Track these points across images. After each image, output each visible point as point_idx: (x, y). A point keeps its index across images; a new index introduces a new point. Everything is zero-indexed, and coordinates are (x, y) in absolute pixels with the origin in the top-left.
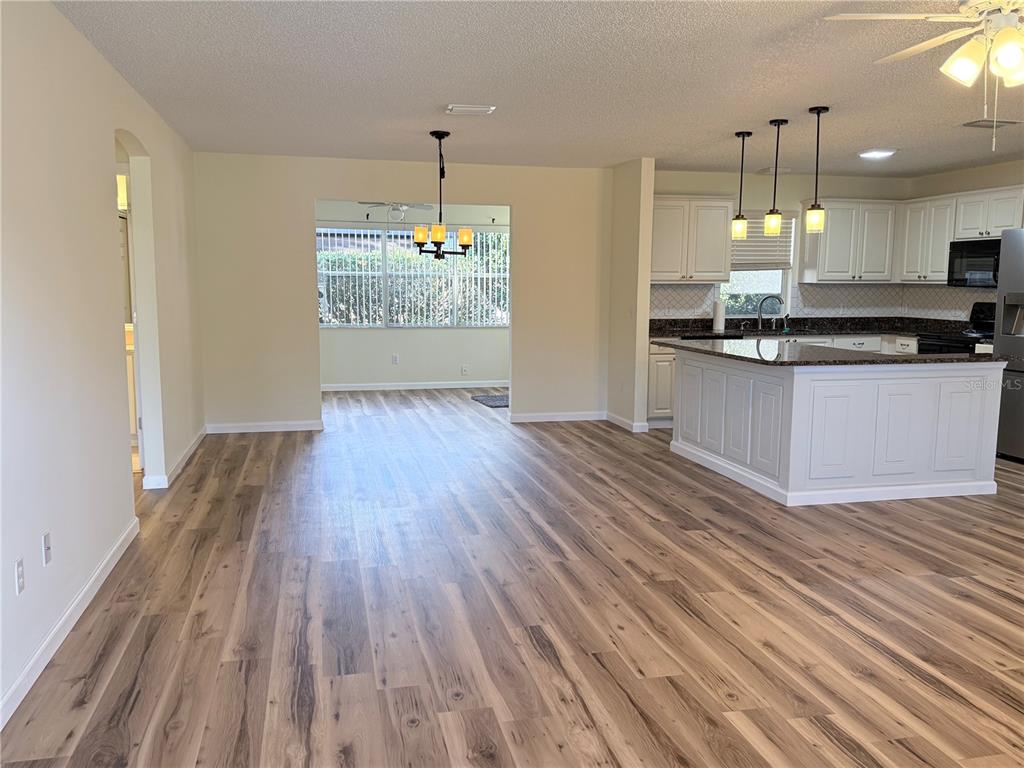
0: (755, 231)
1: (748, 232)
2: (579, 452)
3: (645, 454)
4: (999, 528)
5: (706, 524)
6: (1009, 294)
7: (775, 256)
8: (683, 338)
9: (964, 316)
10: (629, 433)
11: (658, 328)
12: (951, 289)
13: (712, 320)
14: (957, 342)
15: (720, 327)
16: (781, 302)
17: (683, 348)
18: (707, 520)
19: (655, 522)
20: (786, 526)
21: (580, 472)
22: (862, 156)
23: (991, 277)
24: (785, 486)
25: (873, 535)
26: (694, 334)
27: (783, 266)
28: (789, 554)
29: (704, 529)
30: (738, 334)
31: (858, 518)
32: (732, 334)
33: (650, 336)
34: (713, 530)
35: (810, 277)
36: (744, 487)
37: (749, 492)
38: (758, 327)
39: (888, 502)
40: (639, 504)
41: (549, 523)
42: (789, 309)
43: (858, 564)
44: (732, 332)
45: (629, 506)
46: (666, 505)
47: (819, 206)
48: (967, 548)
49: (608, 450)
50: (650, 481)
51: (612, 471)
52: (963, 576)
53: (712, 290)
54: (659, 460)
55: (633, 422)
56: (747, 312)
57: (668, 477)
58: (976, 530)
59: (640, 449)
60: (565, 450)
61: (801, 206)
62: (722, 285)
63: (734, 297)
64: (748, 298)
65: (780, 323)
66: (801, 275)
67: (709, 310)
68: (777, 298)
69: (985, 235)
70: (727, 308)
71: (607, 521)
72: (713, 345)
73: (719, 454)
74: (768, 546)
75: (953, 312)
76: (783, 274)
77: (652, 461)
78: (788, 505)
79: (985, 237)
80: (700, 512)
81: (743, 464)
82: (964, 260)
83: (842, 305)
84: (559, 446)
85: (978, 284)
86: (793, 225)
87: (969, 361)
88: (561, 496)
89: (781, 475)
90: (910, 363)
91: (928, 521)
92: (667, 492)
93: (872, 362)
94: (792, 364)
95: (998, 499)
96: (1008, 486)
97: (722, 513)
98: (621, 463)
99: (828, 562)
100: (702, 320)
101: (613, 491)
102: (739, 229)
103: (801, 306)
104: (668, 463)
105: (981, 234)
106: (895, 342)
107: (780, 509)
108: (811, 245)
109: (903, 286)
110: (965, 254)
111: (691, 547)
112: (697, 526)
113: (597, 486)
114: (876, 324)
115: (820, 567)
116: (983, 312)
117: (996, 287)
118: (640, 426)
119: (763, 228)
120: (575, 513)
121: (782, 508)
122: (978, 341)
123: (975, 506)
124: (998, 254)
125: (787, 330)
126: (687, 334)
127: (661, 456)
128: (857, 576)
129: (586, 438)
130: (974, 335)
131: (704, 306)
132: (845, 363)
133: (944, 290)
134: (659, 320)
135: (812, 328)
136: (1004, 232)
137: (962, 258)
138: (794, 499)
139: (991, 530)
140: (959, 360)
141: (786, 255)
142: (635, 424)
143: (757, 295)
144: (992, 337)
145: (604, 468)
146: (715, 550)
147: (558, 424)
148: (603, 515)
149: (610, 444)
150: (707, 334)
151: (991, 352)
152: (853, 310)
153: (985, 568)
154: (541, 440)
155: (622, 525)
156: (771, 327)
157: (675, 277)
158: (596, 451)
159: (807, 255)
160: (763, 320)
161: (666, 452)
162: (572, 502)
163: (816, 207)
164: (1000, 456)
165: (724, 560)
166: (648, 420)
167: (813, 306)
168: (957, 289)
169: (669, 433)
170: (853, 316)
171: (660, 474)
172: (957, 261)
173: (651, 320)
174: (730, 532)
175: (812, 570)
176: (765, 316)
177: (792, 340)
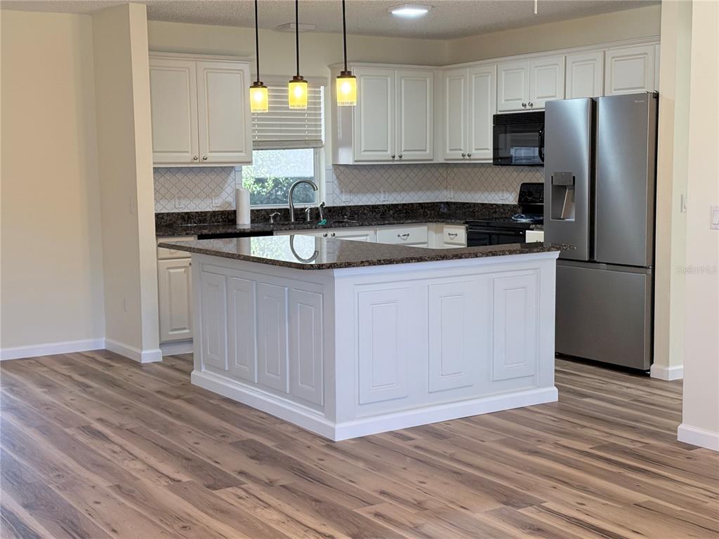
0: (279, 101)
1: (270, 102)
2: (69, 399)
3: (159, 392)
4: (564, 441)
5: (239, 477)
6: (556, 174)
7: (304, 131)
8: (201, 237)
9: (511, 198)
10: (137, 365)
11: (167, 225)
12: (498, 169)
13: (235, 212)
14: (508, 229)
15: (245, 221)
16: (314, 188)
17: (199, 251)
18: (241, 473)
19: (174, 484)
20: (335, 467)
21: (68, 426)
22: (395, 12)
23: (537, 154)
24: (332, 416)
25: (433, 466)
26: (213, 232)
27: (314, 143)
28: (340, 503)
29: (237, 484)
30: (267, 229)
31: (417, 447)
32: (260, 229)
33: (158, 236)
34: (249, 485)
35: (346, 158)
36: (283, 422)
37: (290, 429)
38: (290, 220)
39: (447, 423)
40: (152, 461)
41: (26, 506)
42: (325, 196)
43: (419, 506)
44: (260, 227)
45: (139, 466)
46: (188, 459)
47: (350, 72)
48: (534, 470)
49: (109, 392)
50: (167, 429)
51: (115, 420)
52: (531, 505)
53: (232, 175)
54: (178, 397)
55: (142, 349)
56: (275, 201)
57: (190, 420)
58: (541, 447)
59: (151, 385)
60: (48, 398)
61: (329, 71)
62: (244, 167)
63: (260, 181)
64: (277, 182)
65: (315, 213)
66: (335, 155)
67: (231, 199)
68: (308, 183)
69: (528, 107)
70: (252, 195)
71: (110, 491)
72: (238, 245)
73: (251, 383)
74: (315, 497)
75: (500, 194)
76: (315, 154)
77: (169, 400)
78: (337, 440)
79: (529, 110)
80: (232, 462)
81: (281, 392)
82: (509, 135)
83: (382, 190)
84: (39, 392)
85: (524, 162)
86: (322, 94)
87: (522, 252)
88: (44, 464)
89: (325, 403)
90: (460, 258)
91: (491, 443)
92: (188, 440)
93: (420, 260)
94: (331, 266)
95: (560, 407)
96: (569, 391)
97: (258, 459)
98: (127, 407)
99: (386, 507)
100: (222, 213)
101: (117, 449)
102: (259, 99)
103: (337, 191)
104: (189, 401)
105: (524, 105)
106: (442, 232)
107: (328, 446)
108: (343, 118)
109: (446, 166)
110: (508, 128)
111: (222, 511)
112: (229, 483)
113: (95, 444)
114: (421, 211)
115: (377, 515)
116: (530, 194)
117: (543, 165)
118: (150, 354)
119: (287, 97)
120: (64, 487)
121: (330, 444)
122: (527, 227)
123: (538, 417)
124: (543, 129)
125: (323, 221)
126: (205, 232)
127: (181, 393)
128: (419, 521)
129: (76, 377)
130: (524, 221)
131: (224, 195)
132: (390, 262)
133: (489, 170)
134: (168, 214)
135: (352, 218)
136: (547, 103)
137: (506, 133)
138: (343, 432)
139: (557, 445)
140: (511, 252)
141: (316, 131)
142: (143, 352)
143: (287, 179)
144: (541, 222)
145: (103, 417)
146: (252, 513)
147: (36, 361)
148: (103, 483)
149: (112, 383)
150: (230, 231)
151: (542, 241)
152: (395, 195)
153: (554, 493)
154: (11, 386)
155: (129, 495)
156: (305, 219)
157: (185, 158)
158: (92, 394)
159: (340, 131)
160: (295, 210)
161: (187, 386)
162: (59, 471)
163: (346, 74)
164: (559, 356)
165: (263, 523)
166: (162, 345)
167: (351, 192)
168: (504, 169)
169: (188, 360)
170: (395, 202)
171: (179, 417)
172: (502, 136)
173: (157, 215)
174: (270, 484)
175: (368, 521)
176: (298, 206)
177: (330, 233)
